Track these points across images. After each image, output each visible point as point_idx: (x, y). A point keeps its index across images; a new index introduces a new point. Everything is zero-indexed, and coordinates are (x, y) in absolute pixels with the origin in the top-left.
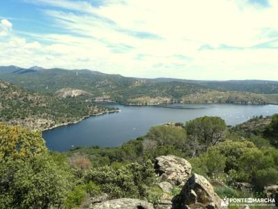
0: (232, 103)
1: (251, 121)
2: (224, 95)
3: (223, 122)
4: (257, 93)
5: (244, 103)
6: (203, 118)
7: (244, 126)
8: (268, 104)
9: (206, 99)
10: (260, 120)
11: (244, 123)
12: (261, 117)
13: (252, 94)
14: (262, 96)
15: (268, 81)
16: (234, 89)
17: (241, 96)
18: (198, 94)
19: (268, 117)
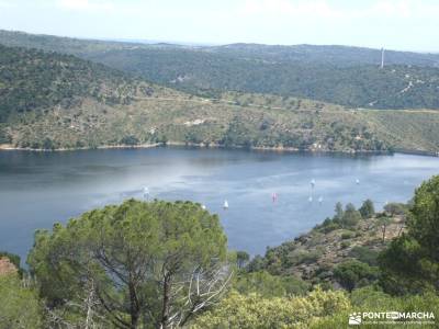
0: (246, 148)
1: (327, 227)
2: (210, 115)
3: (210, 223)
4: (350, 105)
5: (298, 150)
6: (123, 210)
7: (301, 250)
8: (391, 152)
9: (129, 129)
10: (363, 223)
11: (301, 240)
12: (367, 210)
13: (328, 109)
14: (368, 118)
15: (389, 53)
16: (251, 88)
17: (283, 118)
18: (89, 106)
19: (393, 209)
